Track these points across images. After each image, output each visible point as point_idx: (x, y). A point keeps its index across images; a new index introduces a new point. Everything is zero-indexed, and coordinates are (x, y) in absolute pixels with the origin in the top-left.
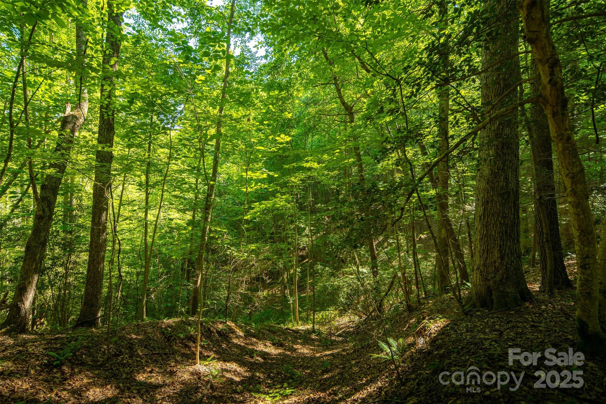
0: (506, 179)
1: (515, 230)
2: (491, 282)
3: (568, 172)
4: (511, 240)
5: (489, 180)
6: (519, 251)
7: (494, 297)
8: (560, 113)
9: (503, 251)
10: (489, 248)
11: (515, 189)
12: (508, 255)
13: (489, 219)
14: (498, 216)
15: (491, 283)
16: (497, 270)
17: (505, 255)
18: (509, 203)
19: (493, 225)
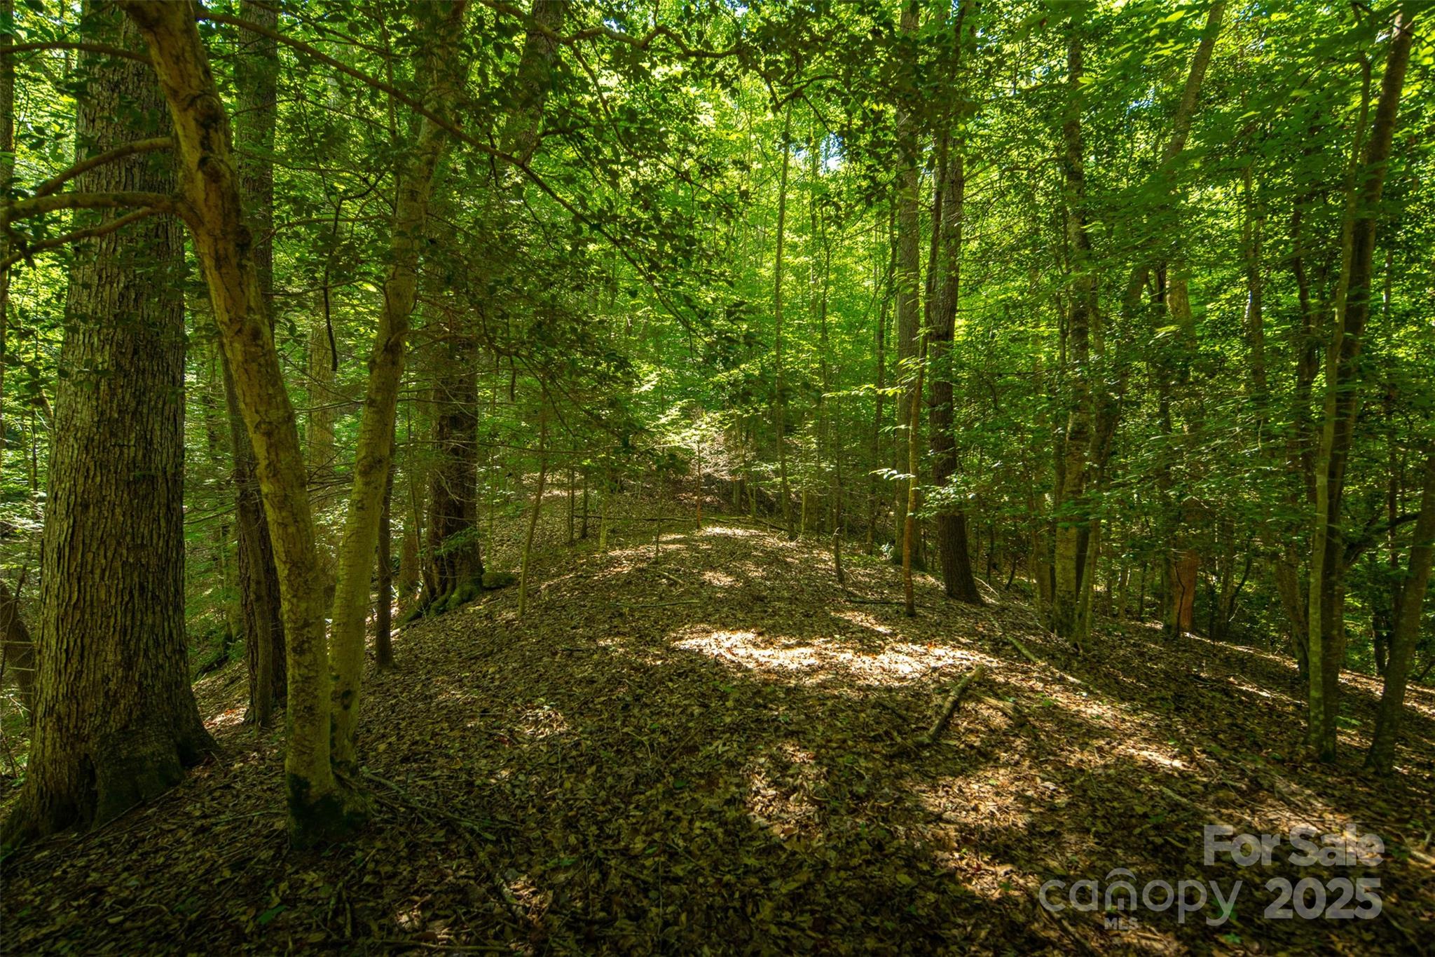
0: (146, 442)
1: (170, 579)
2: (91, 744)
3: (258, 419)
4: (158, 608)
5: (90, 440)
6: (180, 634)
7: (99, 786)
8: (234, 261)
9: (132, 644)
10: (87, 641)
11: (170, 470)
12: (146, 651)
13: (90, 556)
14: (119, 544)
15: (93, 745)
16: (112, 700)
17: (136, 654)
18: (152, 507)
19: (103, 571)
